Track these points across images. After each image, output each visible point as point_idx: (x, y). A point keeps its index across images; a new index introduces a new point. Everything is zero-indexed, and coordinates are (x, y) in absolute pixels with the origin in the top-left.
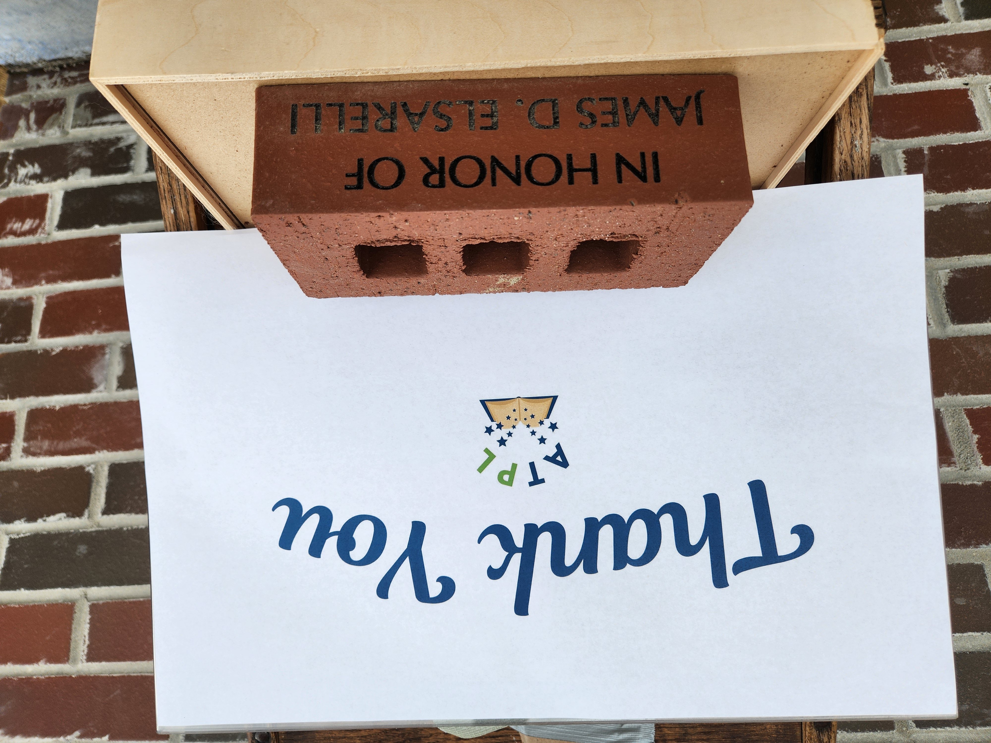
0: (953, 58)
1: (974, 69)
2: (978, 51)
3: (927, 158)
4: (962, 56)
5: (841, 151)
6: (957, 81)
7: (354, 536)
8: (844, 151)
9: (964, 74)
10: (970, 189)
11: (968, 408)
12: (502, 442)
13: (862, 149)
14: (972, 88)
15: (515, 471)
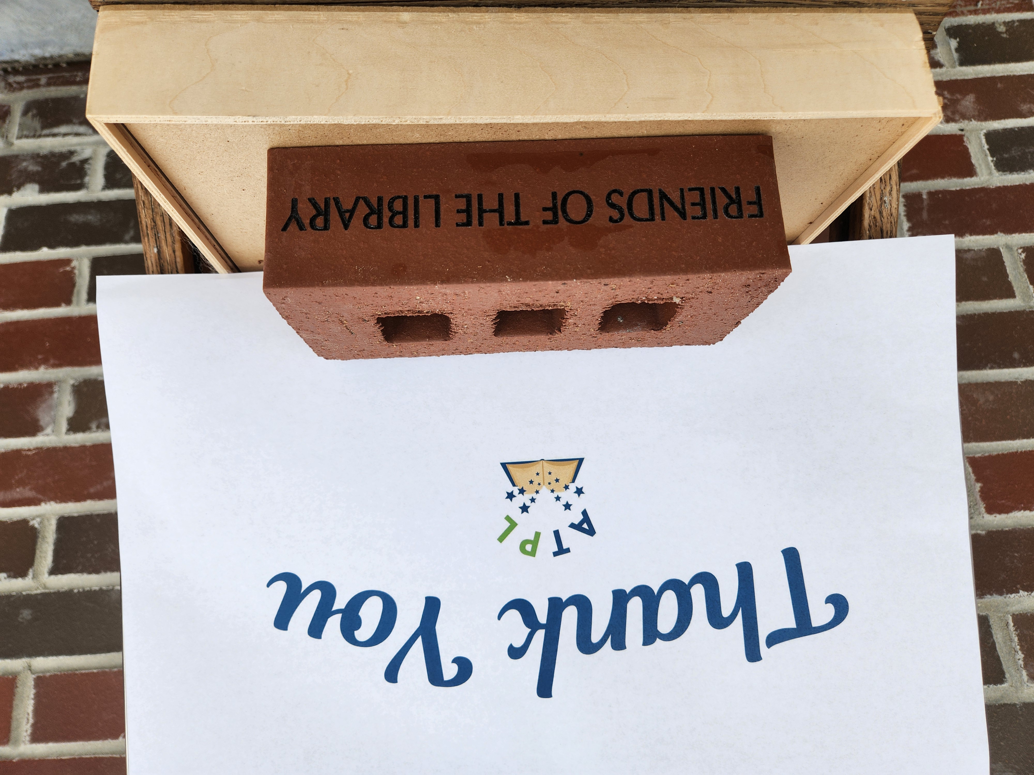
0: (949, 103)
1: (970, 115)
2: (972, 97)
3: (925, 203)
4: (957, 101)
5: (871, 206)
6: (953, 126)
7: (360, 614)
8: (873, 207)
9: (959, 120)
10: (967, 235)
11: (971, 456)
12: (525, 509)
13: (891, 205)
14: (967, 134)
15: (539, 540)
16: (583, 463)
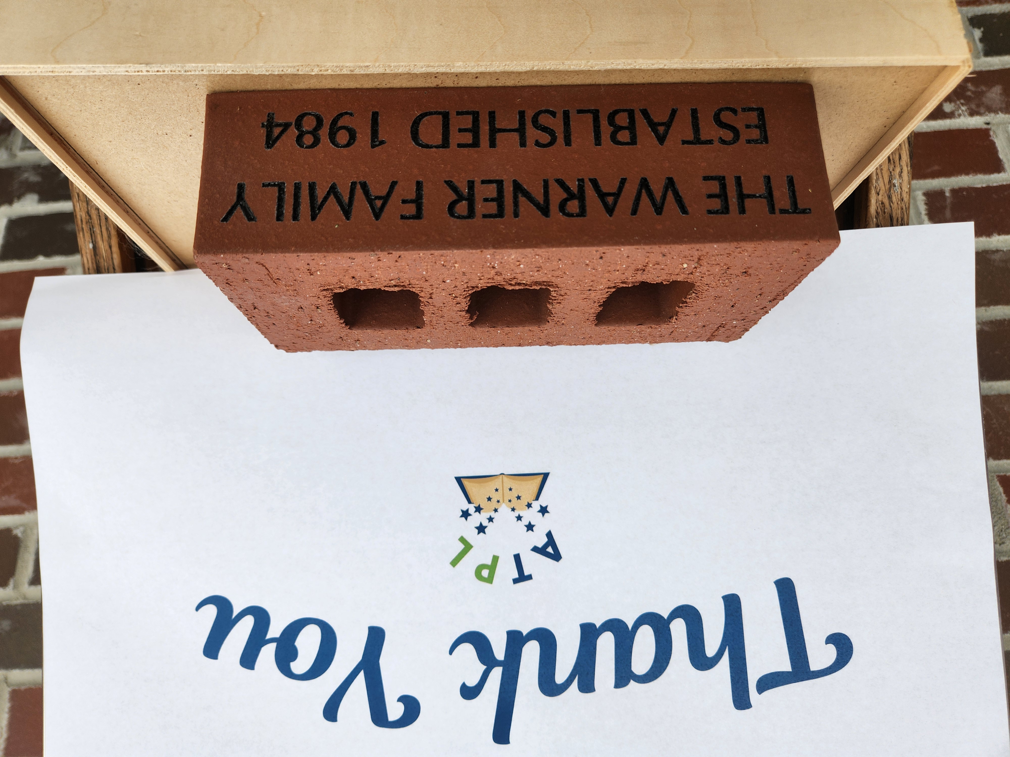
0: (973, 96)
1: (996, 108)
2: (998, 89)
3: (949, 201)
4: (982, 93)
5: (878, 190)
6: (978, 120)
7: (296, 644)
8: (881, 191)
9: (985, 113)
10: (995, 235)
11: (1002, 474)
12: (481, 529)
14: (993, 128)
15: (497, 565)
16: (548, 478)
